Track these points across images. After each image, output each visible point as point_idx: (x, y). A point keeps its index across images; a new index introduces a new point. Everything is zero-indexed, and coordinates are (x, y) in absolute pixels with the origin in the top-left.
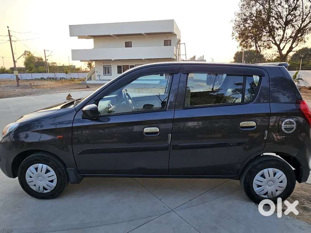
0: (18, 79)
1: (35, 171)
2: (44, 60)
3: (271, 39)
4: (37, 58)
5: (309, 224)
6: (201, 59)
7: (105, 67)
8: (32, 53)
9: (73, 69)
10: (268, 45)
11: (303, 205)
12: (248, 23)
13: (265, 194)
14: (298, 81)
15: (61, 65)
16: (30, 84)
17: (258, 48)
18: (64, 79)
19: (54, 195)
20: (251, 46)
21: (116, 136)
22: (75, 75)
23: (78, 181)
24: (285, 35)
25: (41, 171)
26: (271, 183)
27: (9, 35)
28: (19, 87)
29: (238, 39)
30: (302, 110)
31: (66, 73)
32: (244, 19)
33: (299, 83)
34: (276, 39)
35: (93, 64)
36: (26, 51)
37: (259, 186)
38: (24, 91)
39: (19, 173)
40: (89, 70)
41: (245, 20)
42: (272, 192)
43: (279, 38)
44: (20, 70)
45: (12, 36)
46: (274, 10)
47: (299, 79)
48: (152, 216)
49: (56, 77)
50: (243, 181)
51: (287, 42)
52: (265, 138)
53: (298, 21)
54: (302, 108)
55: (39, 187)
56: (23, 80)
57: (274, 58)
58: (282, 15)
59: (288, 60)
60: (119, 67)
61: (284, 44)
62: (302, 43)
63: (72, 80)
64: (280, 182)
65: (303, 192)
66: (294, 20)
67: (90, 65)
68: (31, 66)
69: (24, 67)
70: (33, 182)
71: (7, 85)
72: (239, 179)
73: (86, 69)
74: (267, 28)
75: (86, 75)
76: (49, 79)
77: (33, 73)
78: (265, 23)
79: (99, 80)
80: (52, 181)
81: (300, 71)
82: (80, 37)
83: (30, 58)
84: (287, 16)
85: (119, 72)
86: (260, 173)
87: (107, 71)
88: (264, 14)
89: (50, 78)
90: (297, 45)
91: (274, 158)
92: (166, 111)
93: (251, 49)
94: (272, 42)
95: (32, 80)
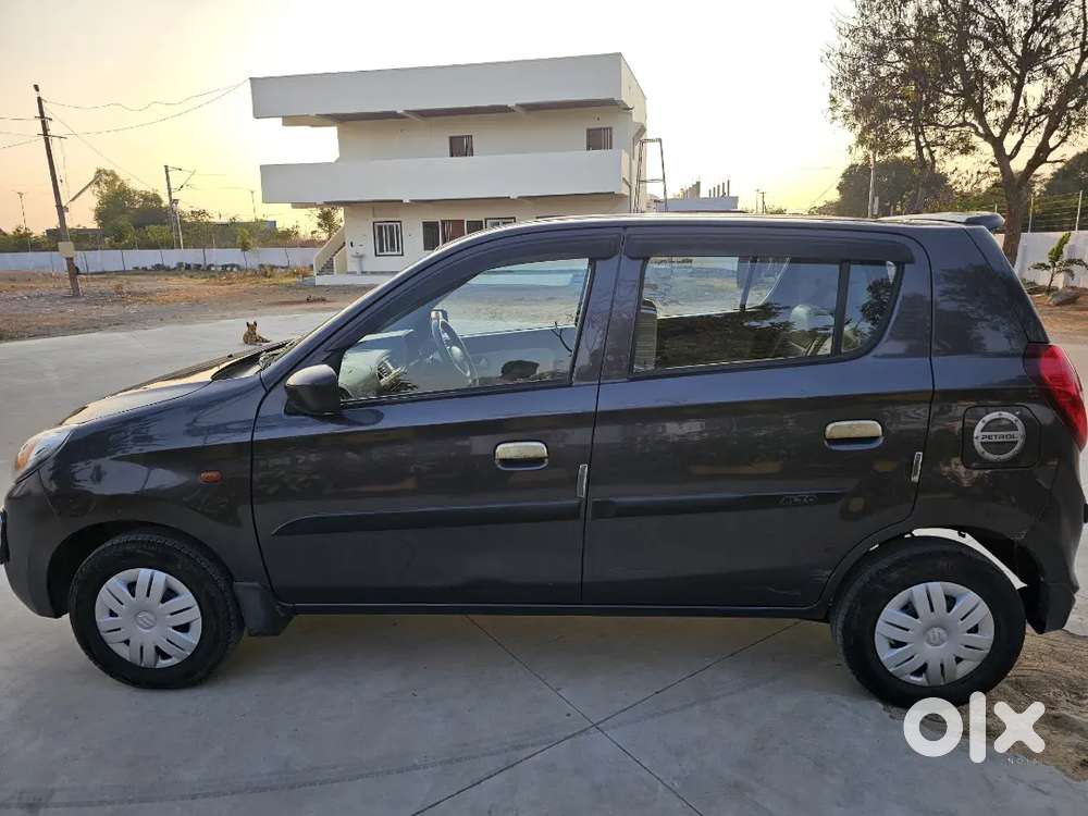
0: (74, 272)
1: (127, 593)
2: (166, 202)
3: (970, 117)
4: (143, 196)
5: (1068, 776)
6: (721, 194)
7: (380, 228)
8: (122, 176)
9: (268, 234)
10: (962, 140)
11: (1053, 709)
12: (889, 64)
13: (918, 673)
14: (1068, 271)
15: (225, 220)
16: (118, 287)
17: (925, 151)
18: (235, 269)
19: (191, 674)
20: (899, 145)
21: (412, 470)
22: (274, 256)
23: (275, 626)
24: (1021, 104)
25: (148, 595)
26: (937, 635)
27: (42, 116)
28: (79, 300)
29: (852, 119)
30: (1047, 378)
31: (245, 247)
32: (872, 49)
33: (1072, 275)
34: (990, 116)
35: (340, 214)
36: (99, 171)
37: (896, 644)
38: (95, 312)
39: (72, 602)
40: (324, 236)
41: (879, 53)
42: (942, 666)
43: (999, 114)
44: (82, 238)
45: (50, 119)
46: (982, 14)
47: (1071, 262)
48: (523, 747)
49: (208, 263)
50: (840, 625)
51: (1030, 128)
52: (915, 479)
53: (1068, 54)
54: (1045, 374)
55: (142, 648)
56: (92, 274)
57: (986, 184)
58: (1009, 31)
59: (1038, 193)
60: (430, 228)
61: (1018, 137)
62: (1081, 132)
63: (265, 272)
64: (969, 632)
65: (1057, 666)
66: (1054, 50)
67: (326, 218)
68: (121, 223)
69: (94, 225)
70: (119, 629)
71: (35, 293)
72: (826, 620)
73: (313, 232)
74: (957, 80)
75: (314, 256)
76: (183, 269)
77: (126, 247)
78: (949, 61)
79: (358, 272)
80: (184, 628)
81: (1075, 233)
82: (290, 121)
83: (117, 194)
84: (1027, 36)
85: (430, 243)
86: (900, 599)
87: (387, 239)
88: (946, 29)
89: (188, 267)
90: (1064, 140)
91: (947, 548)
92: (570, 385)
93: (899, 155)
94: (976, 129)
95: (124, 272)
